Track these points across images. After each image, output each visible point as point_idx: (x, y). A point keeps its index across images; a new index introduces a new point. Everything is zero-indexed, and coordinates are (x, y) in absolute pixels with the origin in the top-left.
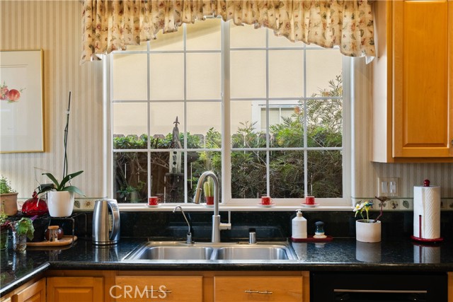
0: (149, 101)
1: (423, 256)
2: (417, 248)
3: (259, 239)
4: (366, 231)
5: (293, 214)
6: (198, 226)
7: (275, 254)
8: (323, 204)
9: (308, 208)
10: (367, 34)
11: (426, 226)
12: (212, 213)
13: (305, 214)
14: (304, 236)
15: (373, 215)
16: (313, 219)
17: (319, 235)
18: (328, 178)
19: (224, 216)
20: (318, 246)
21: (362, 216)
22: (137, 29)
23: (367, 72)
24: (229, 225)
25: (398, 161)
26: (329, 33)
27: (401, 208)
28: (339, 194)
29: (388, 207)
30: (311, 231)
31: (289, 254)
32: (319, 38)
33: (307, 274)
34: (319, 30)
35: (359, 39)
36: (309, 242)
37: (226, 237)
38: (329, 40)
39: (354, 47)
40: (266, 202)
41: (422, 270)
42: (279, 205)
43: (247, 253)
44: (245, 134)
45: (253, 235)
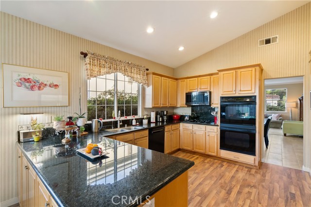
1: (153, 125)
4: (145, 122)
5: (133, 119)
6: (115, 124)
8: (136, 117)
11: (153, 120)
12: (117, 121)
16: (136, 120)
17: (138, 123)
19: (120, 121)
20: (138, 126)
23: (144, 90)
24: (122, 123)
27: (149, 116)
28: (138, 115)
30: (136, 123)
33: (148, 130)
37: (121, 126)
40: (126, 117)
42: (129, 118)
43: (126, 129)
45: (126, 125)
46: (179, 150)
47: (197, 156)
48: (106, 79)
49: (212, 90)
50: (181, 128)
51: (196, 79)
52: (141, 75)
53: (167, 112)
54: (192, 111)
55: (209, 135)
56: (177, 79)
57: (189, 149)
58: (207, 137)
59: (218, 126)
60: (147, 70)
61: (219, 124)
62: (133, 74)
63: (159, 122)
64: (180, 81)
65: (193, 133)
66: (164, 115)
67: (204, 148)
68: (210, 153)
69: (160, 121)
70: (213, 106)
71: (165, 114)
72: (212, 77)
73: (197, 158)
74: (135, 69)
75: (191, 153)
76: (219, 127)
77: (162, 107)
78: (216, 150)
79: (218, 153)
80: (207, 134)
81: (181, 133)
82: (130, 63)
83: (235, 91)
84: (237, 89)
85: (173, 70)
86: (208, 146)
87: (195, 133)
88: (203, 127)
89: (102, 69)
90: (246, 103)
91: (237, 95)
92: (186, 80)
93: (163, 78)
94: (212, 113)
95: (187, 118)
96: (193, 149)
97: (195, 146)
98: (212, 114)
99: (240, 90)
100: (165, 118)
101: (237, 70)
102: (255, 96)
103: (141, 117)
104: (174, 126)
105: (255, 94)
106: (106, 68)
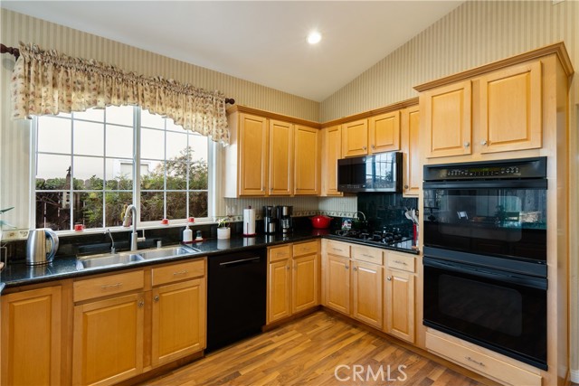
0: (72, 155)
1: (248, 242)
2: (245, 239)
3: (164, 245)
4: (223, 234)
5: (185, 228)
6: (122, 242)
7: (177, 251)
8: (199, 221)
9: (191, 224)
10: (225, 132)
11: (249, 228)
12: (131, 232)
13: (191, 227)
14: (191, 240)
15: (227, 225)
16: (195, 229)
17: (199, 238)
18: (200, 208)
19: (140, 233)
20: (198, 244)
21: (221, 226)
22: (69, 101)
23: (222, 152)
24: (144, 238)
25: (242, 197)
26: (205, 128)
27: (237, 220)
28: (206, 215)
29: (231, 220)
30: (194, 237)
31: (188, 250)
32: (201, 129)
33: (206, 258)
34: (201, 125)
35: (221, 134)
36: (194, 243)
37: (141, 246)
38: (206, 131)
39: (217, 137)
40: (166, 222)
41: (249, 249)
42: (174, 223)
43: (159, 253)
44: (118, 180)
45: (159, 243)
46: (320, 308)
47: (362, 335)
48: (105, 123)
49: (405, 151)
50: (324, 252)
51: (365, 121)
52: (209, 114)
53: (290, 209)
54: (360, 207)
55: (392, 279)
56: (320, 127)
57: (342, 309)
58: (388, 285)
59: (418, 253)
60: (232, 102)
61: (421, 250)
62: (181, 111)
63: (269, 234)
64: (327, 130)
65: (351, 268)
66: (282, 217)
67: (380, 315)
68: (396, 333)
69: (270, 231)
70: (407, 194)
71: (285, 213)
72: (405, 112)
73: (359, 341)
74: (190, 97)
75: (347, 323)
76: (420, 259)
77: (273, 198)
78: (411, 327)
79: (419, 336)
80: (387, 276)
81: (323, 264)
82: (171, 81)
83: (471, 145)
84: (476, 140)
85: (317, 106)
86: (389, 309)
87: (356, 269)
88: (375, 252)
89: (73, 95)
90: (509, 183)
91: (477, 158)
92: (339, 127)
93: (272, 121)
94: (407, 214)
95: (346, 225)
96: (352, 312)
97: (356, 305)
98: (408, 217)
99: (488, 143)
100: (285, 225)
101: (474, 79)
102: (544, 160)
103: (214, 222)
104: (299, 248)
105: (542, 153)
106: (89, 91)
